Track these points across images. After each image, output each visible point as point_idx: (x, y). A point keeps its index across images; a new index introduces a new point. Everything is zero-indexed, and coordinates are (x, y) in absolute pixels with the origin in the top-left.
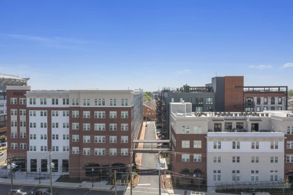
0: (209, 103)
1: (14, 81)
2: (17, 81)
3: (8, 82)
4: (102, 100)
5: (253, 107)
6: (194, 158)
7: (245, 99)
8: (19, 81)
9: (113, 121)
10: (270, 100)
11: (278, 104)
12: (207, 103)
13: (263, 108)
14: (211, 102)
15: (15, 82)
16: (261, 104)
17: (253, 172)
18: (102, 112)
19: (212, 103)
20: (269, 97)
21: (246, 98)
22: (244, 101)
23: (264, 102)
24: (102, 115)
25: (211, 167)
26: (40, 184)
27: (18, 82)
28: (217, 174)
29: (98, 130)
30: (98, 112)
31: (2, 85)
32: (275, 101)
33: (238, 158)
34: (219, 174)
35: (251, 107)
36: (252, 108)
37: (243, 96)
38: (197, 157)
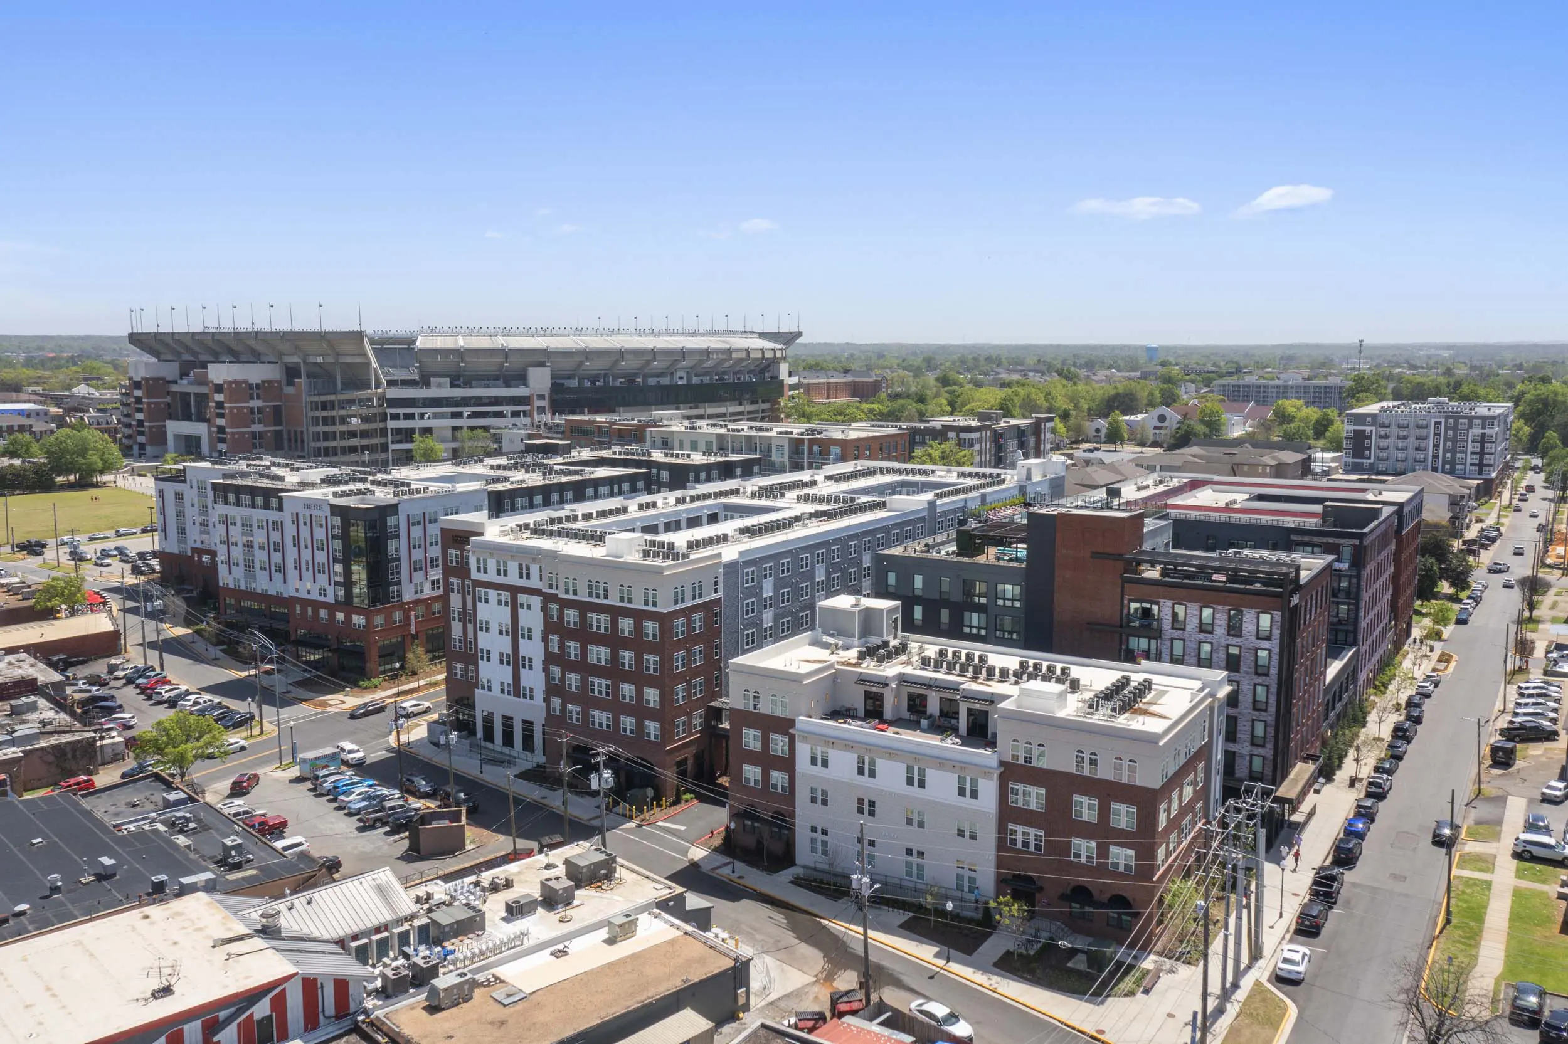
0: (1008, 603)
1: (721, 356)
2: (734, 355)
3: (701, 362)
4: (602, 585)
5: (1155, 638)
6: (772, 781)
7: (1126, 602)
8: (743, 355)
9: (625, 644)
10: (1222, 620)
11: (1253, 639)
12: (1000, 602)
13: (1196, 646)
14: (1013, 600)
15: (725, 360)
16: (1188, 628)
17: (909, 852)
18: (602, 617)
19: (1017, 604)
20: (1220, 607)
21: (1130, 601)
22: (1125, 611)
23: (1201, 623)
24: (602, 625)
25: (805, 815)
26: (481, 776)
27: (742, 360)
28: (819, 836)
29: (595, 662)
30: (594, 616)
31: (681, 378)
32: (1244, 625)
33: (872, 804)
34: (824, 838)
35: (1150, 638)
36: (1153, 642)
37: (1119, 590)
38: (778, 777)
